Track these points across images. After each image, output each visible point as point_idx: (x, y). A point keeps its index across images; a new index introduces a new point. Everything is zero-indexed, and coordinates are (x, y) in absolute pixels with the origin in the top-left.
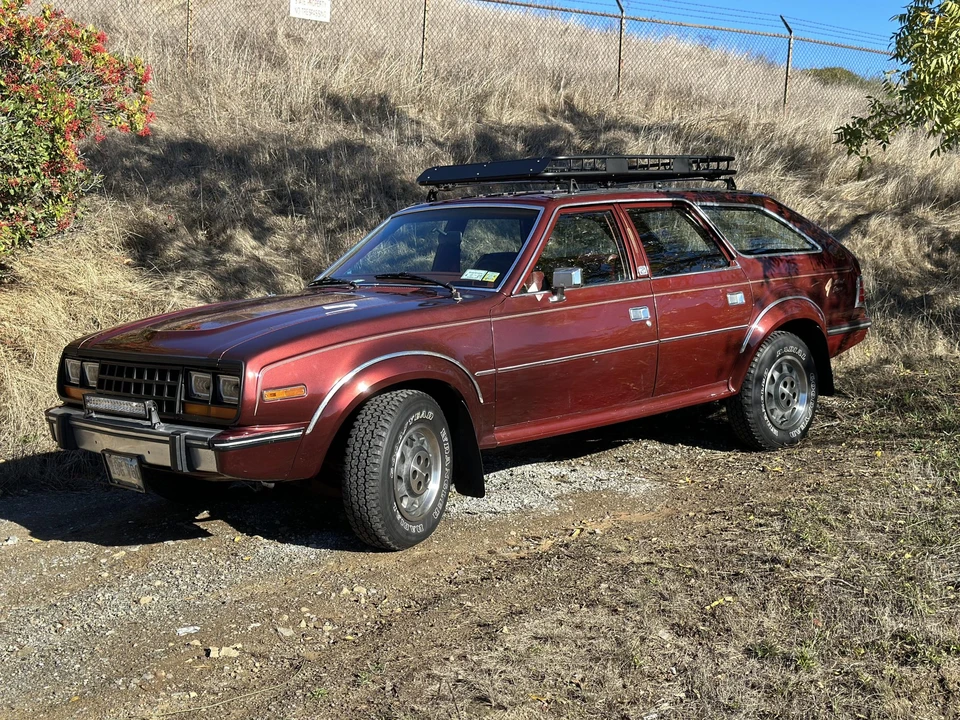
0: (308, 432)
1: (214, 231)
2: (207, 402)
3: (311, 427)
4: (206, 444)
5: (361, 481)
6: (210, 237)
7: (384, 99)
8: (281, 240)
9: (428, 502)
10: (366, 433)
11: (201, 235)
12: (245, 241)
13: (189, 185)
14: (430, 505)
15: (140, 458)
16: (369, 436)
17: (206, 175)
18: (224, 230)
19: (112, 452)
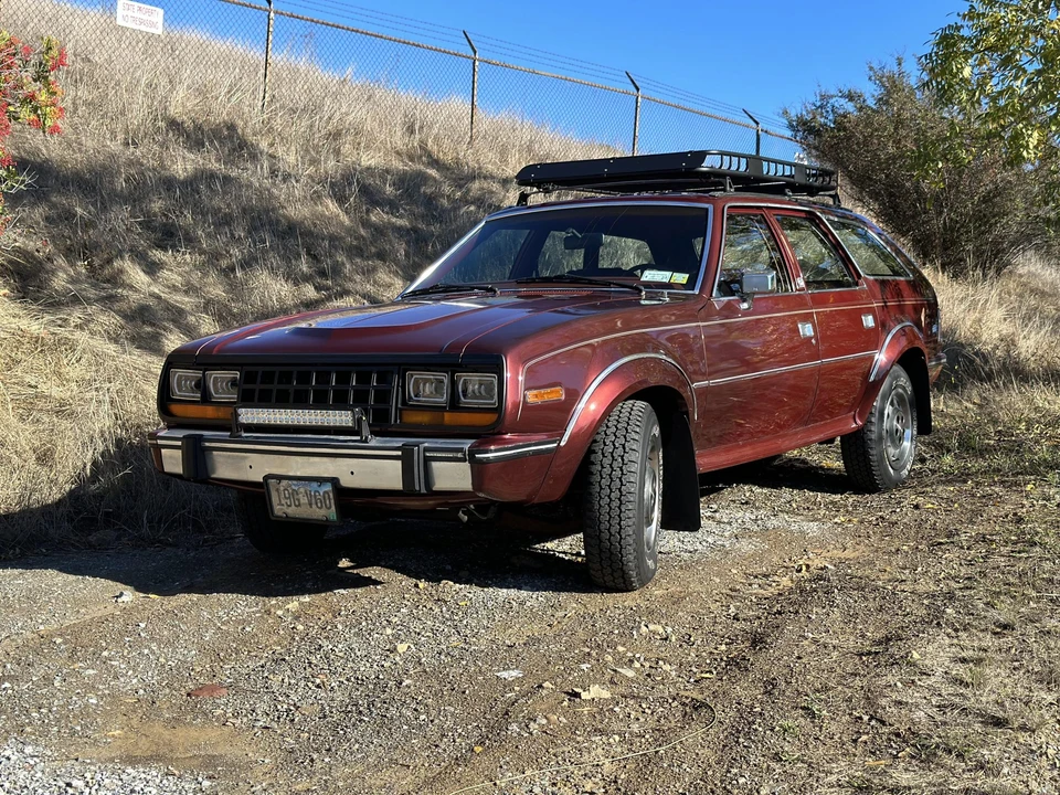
0: (562, 444)
1: (97, 262)
2: (445, 407)
3: (566, 438)
4: (460, 455)
5: (615, 504)
6: (91, 268)
7: (232, 127)
8: (172, 276)
9: (650, 535)
10: (615, 447)
11: (81, 266)
12: (136, 275)
13: (41, 210)
14: (653, 538)
15: (334, 481)
16: (620, 451)
17: (54, 199)
18: (109, 261)
19: (280, 478)
